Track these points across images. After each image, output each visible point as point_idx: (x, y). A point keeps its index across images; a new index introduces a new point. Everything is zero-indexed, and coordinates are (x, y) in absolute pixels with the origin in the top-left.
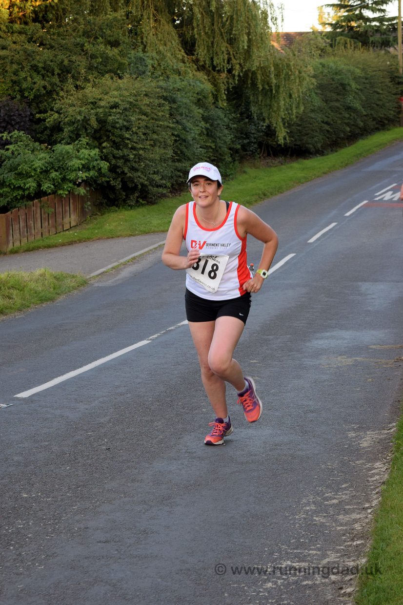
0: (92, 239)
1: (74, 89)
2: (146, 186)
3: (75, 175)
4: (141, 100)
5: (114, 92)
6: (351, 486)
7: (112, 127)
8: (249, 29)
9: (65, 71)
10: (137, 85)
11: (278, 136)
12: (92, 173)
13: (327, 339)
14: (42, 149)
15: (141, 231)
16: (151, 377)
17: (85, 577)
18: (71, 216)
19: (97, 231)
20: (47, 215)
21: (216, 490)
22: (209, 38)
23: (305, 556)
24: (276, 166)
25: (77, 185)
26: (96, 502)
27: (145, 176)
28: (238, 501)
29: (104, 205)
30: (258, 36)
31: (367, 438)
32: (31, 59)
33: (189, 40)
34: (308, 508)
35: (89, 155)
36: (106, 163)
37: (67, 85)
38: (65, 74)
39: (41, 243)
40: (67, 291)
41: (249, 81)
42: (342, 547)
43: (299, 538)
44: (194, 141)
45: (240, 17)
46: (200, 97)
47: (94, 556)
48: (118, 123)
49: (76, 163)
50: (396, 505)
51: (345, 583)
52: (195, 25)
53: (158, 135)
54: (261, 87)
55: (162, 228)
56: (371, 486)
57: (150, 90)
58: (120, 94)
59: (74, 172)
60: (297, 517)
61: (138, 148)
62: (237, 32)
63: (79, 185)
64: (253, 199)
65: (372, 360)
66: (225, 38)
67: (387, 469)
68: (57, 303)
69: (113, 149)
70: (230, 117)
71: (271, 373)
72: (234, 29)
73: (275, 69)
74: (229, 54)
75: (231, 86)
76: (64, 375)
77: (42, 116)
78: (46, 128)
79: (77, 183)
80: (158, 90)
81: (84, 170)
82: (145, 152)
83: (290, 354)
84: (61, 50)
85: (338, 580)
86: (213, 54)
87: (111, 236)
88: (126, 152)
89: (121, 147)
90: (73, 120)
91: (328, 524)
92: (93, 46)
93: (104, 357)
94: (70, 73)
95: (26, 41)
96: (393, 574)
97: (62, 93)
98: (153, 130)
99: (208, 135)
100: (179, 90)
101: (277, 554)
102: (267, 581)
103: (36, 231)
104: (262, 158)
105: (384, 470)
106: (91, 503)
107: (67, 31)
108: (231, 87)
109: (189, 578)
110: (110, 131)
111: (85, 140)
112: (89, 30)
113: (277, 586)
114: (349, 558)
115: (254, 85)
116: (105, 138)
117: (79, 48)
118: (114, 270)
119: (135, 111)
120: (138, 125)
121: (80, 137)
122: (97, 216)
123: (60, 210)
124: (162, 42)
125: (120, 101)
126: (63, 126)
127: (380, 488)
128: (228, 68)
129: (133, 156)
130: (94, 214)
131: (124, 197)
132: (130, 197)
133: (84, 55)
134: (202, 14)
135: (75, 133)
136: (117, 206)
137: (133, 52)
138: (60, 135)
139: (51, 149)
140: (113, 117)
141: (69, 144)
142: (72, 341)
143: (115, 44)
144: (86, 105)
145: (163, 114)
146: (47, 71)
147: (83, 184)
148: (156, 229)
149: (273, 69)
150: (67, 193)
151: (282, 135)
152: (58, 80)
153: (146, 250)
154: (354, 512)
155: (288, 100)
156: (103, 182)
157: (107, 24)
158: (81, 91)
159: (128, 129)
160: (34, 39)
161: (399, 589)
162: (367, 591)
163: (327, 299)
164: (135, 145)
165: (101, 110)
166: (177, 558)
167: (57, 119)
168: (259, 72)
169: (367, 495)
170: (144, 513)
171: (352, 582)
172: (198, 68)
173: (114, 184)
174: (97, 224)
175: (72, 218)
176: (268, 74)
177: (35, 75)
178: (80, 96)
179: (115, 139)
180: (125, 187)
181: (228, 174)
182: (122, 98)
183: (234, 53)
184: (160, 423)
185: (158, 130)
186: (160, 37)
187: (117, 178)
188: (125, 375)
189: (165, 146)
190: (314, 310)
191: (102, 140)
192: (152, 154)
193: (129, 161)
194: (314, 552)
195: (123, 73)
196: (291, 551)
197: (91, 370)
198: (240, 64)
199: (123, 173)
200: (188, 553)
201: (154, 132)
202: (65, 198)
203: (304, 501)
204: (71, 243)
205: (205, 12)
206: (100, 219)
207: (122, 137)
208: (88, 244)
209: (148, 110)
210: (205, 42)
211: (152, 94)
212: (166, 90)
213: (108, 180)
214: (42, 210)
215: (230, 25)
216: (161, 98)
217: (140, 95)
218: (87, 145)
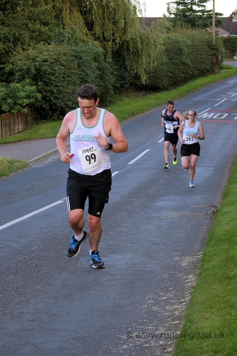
0: (30, 138)
1: (22, 50)
2: (63, 108)
3: (22, 101)
4: (61, 58)
5: (45, 53)
6: (175, 289)
7: (44, 73)
8: (125, 16)
9: (17, 40)
10: (59, 48)
11: (142, 79)
12: (32, 100)
13: (166, 201)
14: (2, 86)
16: (63, 223)
17: (20, 342)
18: (19, 125)
19: (34, 134)
20: (5, 124)
21: (97, 291)
22: (102, 21)
23: (146, 330)
24: (140, 97)
25: (23, 107)
26: (28, 297)
27: (63, 102)
28: (109, 297)
29: (39, 119)
30: (130, 20)
31: (186, 261)
33: (90, 22)
34: (149, 302)
35: (30, 89)
36: (40, 94)
37: (18, 48)
38: (17, 41)
39: (1, 141)
40: (16, 170)
41: (125, 47)
42: (167, 325)
43: (144, 319)
44: (92, 82)
45: (120, 9)
46: (96, 56)
47: (26, 329)
48: (47, 71)
49: (22, 94)
50: (199, 301)
51: (167, 345)
52: (93, 13)
53: (71, 78)
54: (132, 50)
56: (186, 289)
57: (66, 51)
58: (49, 54)
59: (21, 100)
60: (143, 307)
61: (59, 86)
62: (118, 18)
63: (24, 107)
64: (127, 116)
65: (191, 214)
66: (111, 21)
67: (195, 279)
68: (10, 177)
69: (44, 86)
70: (114, 68)
71: (132, 221)
72: (116, 16)
73: (140, 40)
74: (113, 30)
76: (12, 221)
77: (2, 66)
78: (5, 73)
79: (23, 106)
80: (71, 52)
81: (27, 98)
82: (63, 88)
83: (144, 209)
84: (14, 27)
85: (164, 344)
86: (104, 30)
87: (42, 137)
88: (52, 88)
89: (49, 85)
90: (21, 69)
91: (160, 311)
92: (34, 25)
93: (36, 210)
94: (20, 41)
96: (194, 341)
97: (14, 53)
99: (100, 78)
100: (83, 52)
101: (130, 329)
102: (124, 344)
104: (132, 92)
105: (194, 280)
106: (25, 298)
107: (18, 16)
108: (114, 50)
109: (79, 342)
110: (42, 76)
111: (28, 81)
112: (31, 16)
113: (129, 347)
114: (171, 331)
115: (128, 49)
116: (40, 80)
117: (25, 27)
118: (44, 158)
119: (58, 64)
120: (59, 72)
121: (25, 79)
123: (12, 121)
124: (74, 23)
125: (48, 58)
126: (15, 72)
127: (191, 290)
128: (113, 39)
129: (56, 91)
130: (33, 124)
132: (54, 114)
133: (28, 30)
134: (97, 7)
135: (22, 76)
136: (46, 120)
137: (57, 29)
138: (13, 77)
139: (7, 85)
140: (45, 67)
141: (18, 83)
142: (18, 200)
143: (46, 24)
144: (29, 60)
145: (74, 66)
146: (6, 40)
147: (26, 106)
149: (139, 39)
150: (17, 111)
151: (144, 79)
152: (12, 45)
154: (175, 304)
155: (148, 58)
156: (38, 106)
157: (42, 12)
158: (26, 52)
159: (53, 74)
161: (197, 350)
162: (179, 351)
164: (57, 84)
165: (37, 63)
166: (73, 331)
167: (11, 68)
168: (131, 41)
169: (183, 294)
170: (55, 304)
171: (172, 345)
172: (95, 39)
173: (45, 107)
174: (34, 130)
175: (20, 126)
176: (136, 43)
178: (25, 55)
179: (46, 80)
180: (51, 108)
181: (112, 101)
182: (50, 56)
183: (116, 30)
185: (71, 75)
186: (73, 20)
187: (46, 103)
188: (48, 221)
189: (75, 85)
190: (160, 183)
191: (38, 81)
192: (67, 89)
193: (54, 93)
194: (151, 328)
195: (51, 42)
196: (138, 327)
197: (28, 218)
198: (120, 37)
199: (50, 100)
200: (79, 327)
201: (68, 76)
202: (15, 115)
203: (147, 297)
204: (19, 141)
205: (99, 5)
206: (36, 127)
207: (50, 80)
208: (29, 141)
209: (65, 63)
210: (99, 23)
211: (68, 54)
212: (76, 51)
213: (42, 104)
214: (2, 122)
215: (114, 13)
216: (73, 57)
217: (60, 55)
218: (29, 83)
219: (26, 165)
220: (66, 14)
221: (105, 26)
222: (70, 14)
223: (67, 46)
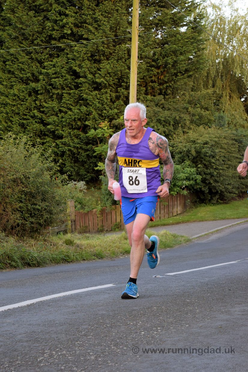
0: (190, 221)
1: (182, 133)
2: (223, 192)
3: (181, 183)
4: (221, 141)
5: (205, 135)
7: (204, 155)
9: (176, 123)
10: (219, 132)
12: (191, 182)
15: (220, 218)
16: (243, 272)
19: (193, 217)
20: (163, 206)
27: (223, 186)
29: (198, 202)
32: (157, 116)
35: (190, 171)
36: (200, 176)
37: (178, 131)
38: (177, 125)
39: (159, 223)
47: (238, 319)
48: (207, 153)
49: (182, 175)
55: (232, 217)
57: (227, 135)
58: (209, 137)
59: (181, 181)
61: (219, 169)
63: (183, 189)
68: (174, 249)
69: (204, 169)
76: (191, 270)
80: (233, 135)
81: (187, 180)
82: (223, 171)
84: (174, 111)
87: (202, 220)
88: (212, 170)
89: (209, 168)
90: (181, 151)
92: (194, 109)
94: (180, 124)
95: (154, 106)
97: (174, 136)
98: (228, 159)
100: (244, 136)
103: (157, 216)
110: (203, 158)
111: (188, 163)
112: (191, 100)
116: (200, 162)
117: (185, 110)
118: (206, 236)
119: (218, 147)
120: (219, 155)
121: (185, 160)
122: (193, 209)
123: (171, 203)
124: (234, 109)
125: (209, 140)
126: (175, 155)
129: (216, 174)
130: (192, 207)
131: (210, 198)
132: (213, 198)
133: (189, 114)
135: (182, 158)
136: (205, 204)
137: (217, 113)
141: (177, 164)
142: (189, 260)
143: (207, 109)
144: (189, 142)
145: (234, 149)
146: (166, 123)
147: (186, 189)
148: (229, 217)
152: (172, 128)
153: (224, 227)
156: (197, 188)
157: (202, 97)
158: (186, 134)
159: (213, 157)
160: (159, 105)
164: (217, 166)
165: (198, 145)
173: (204, 190)
174: (193, 213)
175: (178, 209)
177: (159, 125)
178: (185, 137)
179: (206, 163)
180: (210, 192)
185: (231, 159)
186: (233, 106)
187: (206, 186)
191: (198, 163)
192: (228, 173)
193: (214, 176)
195: (211, 125)
199: (210, 183)
202: (175, 196)
204: (178, 223)
206: (195, 210)
207: (210, 162)
208: (188, 224)
209: (226, 147)
211: (228, 137)
212: (236, 135)
213: (201, 187)
214: (161, 203)
216: (234, 140)
217: (221, 138)
218: (189, 165)
219: (189, 240)
220: (225, 100)
222: (229, 99)
223: (228, 130)
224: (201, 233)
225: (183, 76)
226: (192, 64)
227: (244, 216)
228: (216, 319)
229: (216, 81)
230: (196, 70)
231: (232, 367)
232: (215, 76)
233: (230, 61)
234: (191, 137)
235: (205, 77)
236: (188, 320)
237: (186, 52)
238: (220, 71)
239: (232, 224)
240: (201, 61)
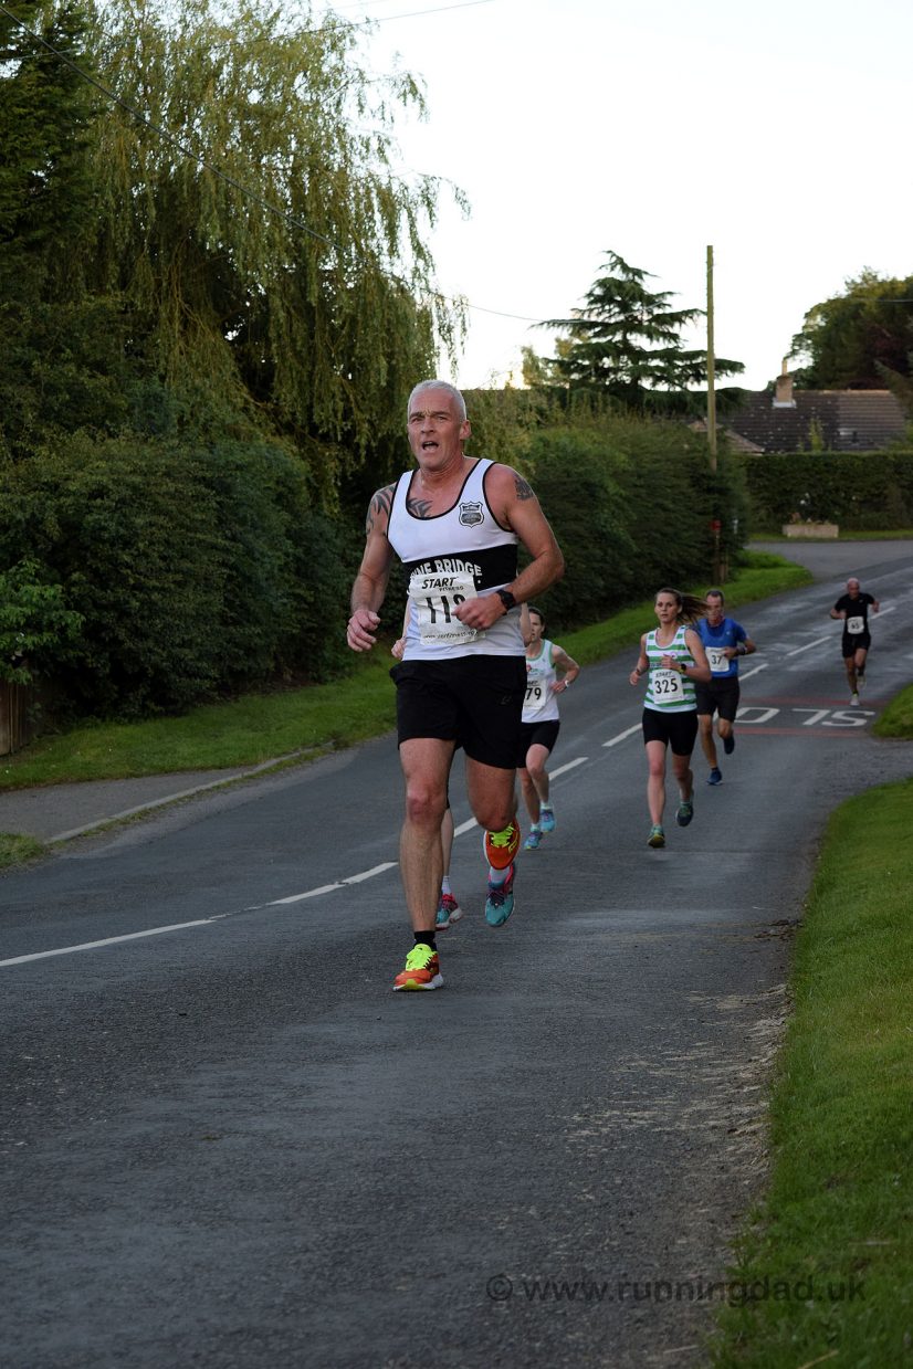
0: (43, 781)
1: (9, 455)
2: (164, 672)
3: (8, 640)
4: (156, 485)
5: (96, 464)
6: (715, 1044)
7: (93, 539)
8: (391, 345)
10: (147, 451)
12: (46, 636)
13: (600, 918)
15: (153, 767)
16: (235, 954)
19: (54, 766)
21: (433, 1049)
22: (303, 365)
23: (647, 1106)
25: (12, 661)
26: (186, 1062)
27: (164, 649)
28: (484, 1059)
29: (71, 712)
30: (410, 362)
31: (730, 1002)
34: (633, 1064)
35: (42, 596)
36: (78, 615)
41: (390, 462)
42: (720, 1096)
44: (271, 582)
45: (372, 319)
46: (281, 489)
47: (208, 1110)
48: (104, 529)
49: (12, 612)
52: (272, 334)
53: (192, 562)
55: (199, 763)
57: (176, 464)
58: (111, 470)
59: (8, 635)
60: (615, 1072)
61: (148, 588)
62: (365, 352)
63: (17, 664)
66: (339, 366)
69: (93, 587)
72: (358, 345)
74: (346, 400)
75: (349, 471)
79: (14, 658)
80: (193, 465)
81: (29, 631)
82: (164, 596)
86: (311, 398)
87: (86, 776)
88: (121, 593)
89: (112, 584)
90: (7, 521)
91: (682, 1077)
92: (52, 367)
98: (182, 550)
99: (298, 572)
100: (239, 467)
102: (579, 1129)
108: (349, 474)
109: (417, 1127)
110: (87, 548)
111: (33, 565)
112: (43, 332)
113: (601, 1133)
116: (76, 563)
117: (19, 372)
118: (101, 833)
119: (141, 504)
120: (148, 537)
121: (23, 554)
122: (51, 737)
124: (200, 369)
125: (110, 482)
128: (346, 429)
129: (137, 605)
130: (48, 730)
132: (127, 697)
133: (30, 385)
134: (288, 312)
135: (11, 549)
136: (98, 716)
137: (139, 386)
140: (96, 517)
142: (37, 922)
143: (100, 367)
144: (35, 490)
145: (203, 517)
147: (26, 661)
148: (188, 764)
156: (69, 660)
157: (83, 321)
158: (25, 461)
159: (127, 544)
163: (582, 874)
164: (142, 579)
165: (69, 501)
170: (292, 1070)
172: (277, 430)
173: (94, 665)
174: (53, 752)
178: (21, 471)
179: (99, 565)
180: (117, 673)
182: (115, 477)
183: (359, 398)
184: (279, 992)
185: (193, 552)
186: (195, 357)
187: (101, 653)
189: (207, 588)
191: (70, 568)
192: (180, 601)
193: (129, 615)
195: (117, 427)
198: (371, 423)
199: (116, 641)
200: (402, 1105)
201: (182, 557)
203: (623, 1058)
205: (294, 307)
206: (61, 741)
207: (115, 563)
208: (36, 791)
209: (171, 506)
210: (294, 373)
211: (180, 473)
212: (210, 465)
213: (81, 654)
215: (350, 336)
216: (200, 483)
217: (154, 473)
218: (36, 576)
219: (37, 851)
220: (167, 336)
221: (317, 381)
222: (182, 333)
223: (179, 447)
224: (87, 823)
225: (6, 244)
226: (42, 201)
227: (243, 758)
228: (129, 1114)
229: (132, 265)
230: (58, 224)
231: (181, 1277)
232: (129, 245)
233: (185, 194)
234: (44, 468)
235: (93, 248)
236: (23, 1122)
237: (18, 154)
238: (149, 227)
239: (198, 788)
240: (77, 191)
